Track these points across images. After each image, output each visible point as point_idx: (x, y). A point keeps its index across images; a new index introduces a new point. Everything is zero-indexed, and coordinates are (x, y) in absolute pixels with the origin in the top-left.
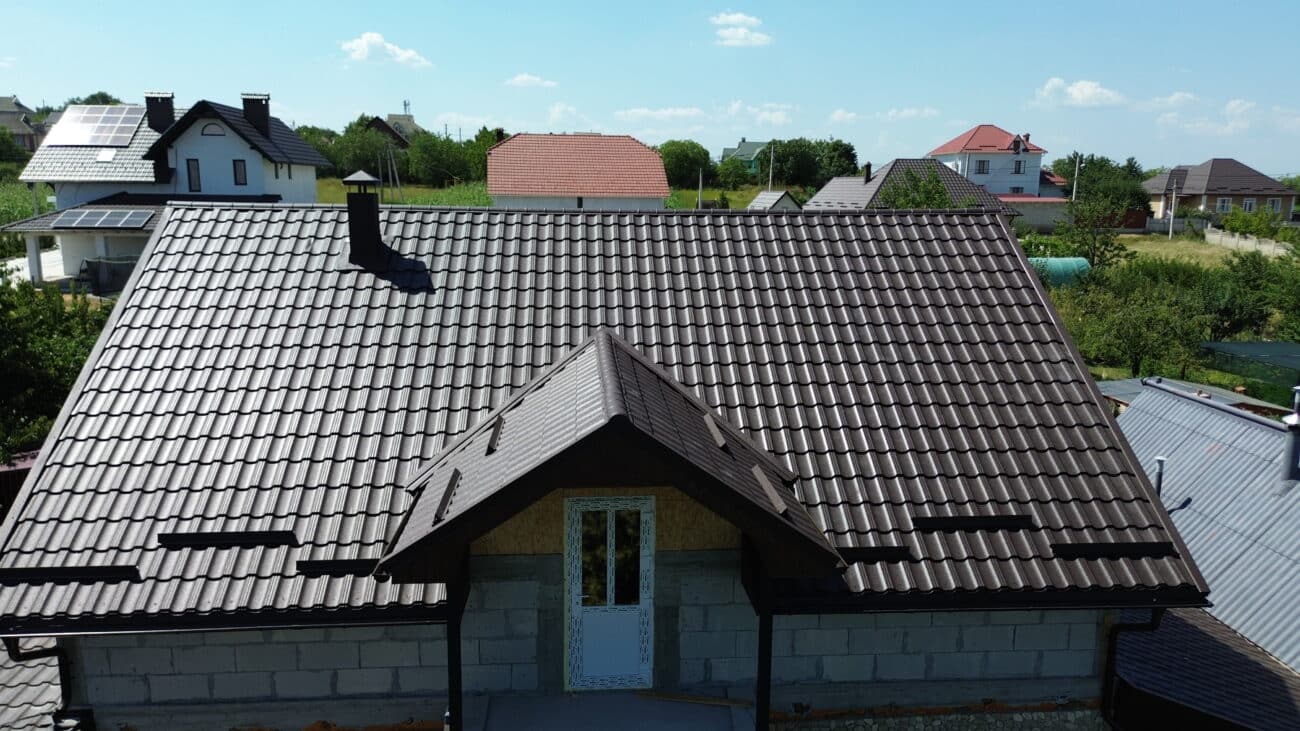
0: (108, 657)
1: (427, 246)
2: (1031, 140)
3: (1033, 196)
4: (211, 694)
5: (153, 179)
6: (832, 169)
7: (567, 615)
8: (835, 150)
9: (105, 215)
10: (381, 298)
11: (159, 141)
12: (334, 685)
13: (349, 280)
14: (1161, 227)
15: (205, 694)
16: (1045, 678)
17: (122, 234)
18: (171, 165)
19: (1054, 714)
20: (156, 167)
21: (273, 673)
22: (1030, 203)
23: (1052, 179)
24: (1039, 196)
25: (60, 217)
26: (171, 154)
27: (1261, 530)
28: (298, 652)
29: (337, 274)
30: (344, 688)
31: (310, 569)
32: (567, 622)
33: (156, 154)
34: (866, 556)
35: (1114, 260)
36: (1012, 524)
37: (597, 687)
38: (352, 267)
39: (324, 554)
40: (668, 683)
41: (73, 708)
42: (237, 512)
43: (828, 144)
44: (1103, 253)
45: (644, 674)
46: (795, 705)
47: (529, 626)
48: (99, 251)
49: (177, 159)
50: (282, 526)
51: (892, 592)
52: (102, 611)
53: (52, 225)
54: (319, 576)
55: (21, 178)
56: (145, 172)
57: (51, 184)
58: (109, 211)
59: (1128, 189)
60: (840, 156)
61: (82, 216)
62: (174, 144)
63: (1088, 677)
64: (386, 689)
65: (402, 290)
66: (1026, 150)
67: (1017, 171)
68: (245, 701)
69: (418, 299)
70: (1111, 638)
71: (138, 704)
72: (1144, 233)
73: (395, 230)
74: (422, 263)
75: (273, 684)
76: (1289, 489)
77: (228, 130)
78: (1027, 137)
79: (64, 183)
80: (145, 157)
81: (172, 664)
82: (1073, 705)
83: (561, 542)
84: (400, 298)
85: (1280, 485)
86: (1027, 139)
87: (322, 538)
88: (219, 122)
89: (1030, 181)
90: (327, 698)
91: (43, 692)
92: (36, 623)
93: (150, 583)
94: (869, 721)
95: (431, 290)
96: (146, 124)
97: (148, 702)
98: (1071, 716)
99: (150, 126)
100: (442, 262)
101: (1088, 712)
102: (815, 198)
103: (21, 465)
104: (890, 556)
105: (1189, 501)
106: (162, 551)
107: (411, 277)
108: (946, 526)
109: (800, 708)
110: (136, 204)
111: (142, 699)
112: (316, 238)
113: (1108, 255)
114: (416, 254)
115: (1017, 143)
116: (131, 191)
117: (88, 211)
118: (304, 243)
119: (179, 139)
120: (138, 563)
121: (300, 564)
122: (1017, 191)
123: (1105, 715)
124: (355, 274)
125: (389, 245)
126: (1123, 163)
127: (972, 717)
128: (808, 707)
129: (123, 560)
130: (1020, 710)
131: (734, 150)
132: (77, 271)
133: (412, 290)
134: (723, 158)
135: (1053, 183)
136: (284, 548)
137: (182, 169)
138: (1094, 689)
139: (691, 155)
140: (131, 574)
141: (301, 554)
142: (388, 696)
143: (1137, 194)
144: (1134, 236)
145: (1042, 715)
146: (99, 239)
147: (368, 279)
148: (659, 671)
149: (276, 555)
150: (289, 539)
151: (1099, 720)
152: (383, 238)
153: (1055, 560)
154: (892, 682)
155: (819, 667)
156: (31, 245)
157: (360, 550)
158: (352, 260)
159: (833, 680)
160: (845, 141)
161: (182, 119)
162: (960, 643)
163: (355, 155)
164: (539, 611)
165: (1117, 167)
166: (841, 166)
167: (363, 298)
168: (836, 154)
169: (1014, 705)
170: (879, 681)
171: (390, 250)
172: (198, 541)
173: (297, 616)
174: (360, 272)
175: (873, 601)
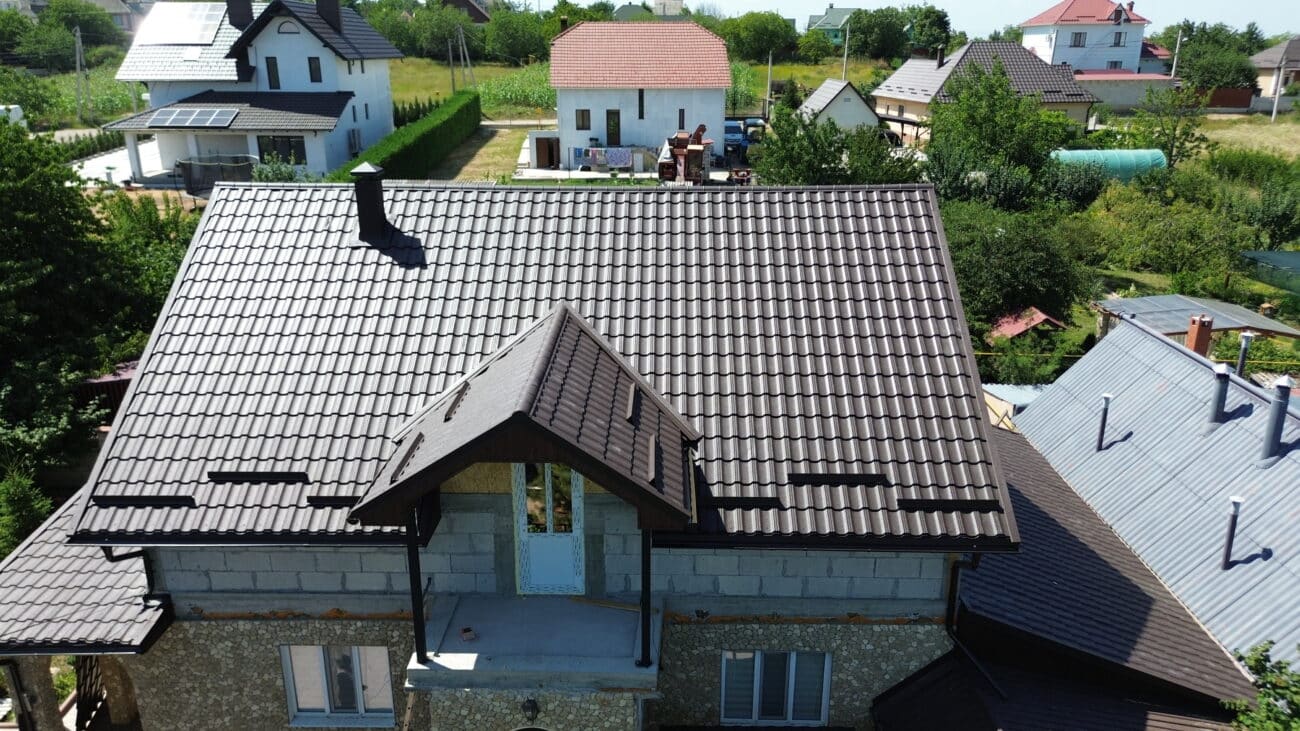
0: (179, 558)
1: (424, 224)
2: (1135, 10)
3: (1129, 72)
4: (255, 585)
5: (236, 78)
6: (923, 38)
7: (516, 540)
8: (927, 17)
9: (195, 114)
10: (383, 272)
11: (240, 39)
12: (343, 583)
13: (358, 255)
14: (1266, 107)
15: (249, 585)
16: (901, 599)
17: (211, 132)
18: (252, 63)
19: (906, 627)
20: (238, 65)
21: (298, 573)
22: (1124, 81)
23: (1155, 52)
24: (1139, 72)
25: (155, 115)
26: (251, 52)
27: (1180, 468)
28: (316, 560)
29: (349, 250)
30: (351, 586)
31: (317, 502)
32: (517, 544)
33: (238, 52)
34: (745, 504)
35: (1195, 151)
36: (868, 481)
37: (542, 593)
38: (361, 244)
39: (327, 491)
40: (596, 592)
41: (157, 592)
42: (265, 456)
43: (920, 9)
44: (1182, 144)
45: (578, 584)
46: (697, 612)
47: (488, 545)
48: (191, 150)
49: (257, 58)
50: (298, 468)
51: (760, 534)
52: (168, 529)
53: (147, 124)
54: (323, 508)
55: (117, 77)
56: (228, 71)
57: (145, 83)
58: (198, 110)
59: (1235, 63)
60: (932, 24)
61: (175, 115)
62: (254, 42)
63: (936, 600)
64: (382, 587)
65: (401, 265)
66: (1128, 20)
67: (1117, 44)
68: (279, 592)
69: (414, 273)
70: (954, 569)
71: (203, 591)
72: (1248, 113)
73: (399, 208)
74: (419, 240)
75: (299, 581)
76: (1213, 430)
77: (302, 29)
78: (1131, 5)
79: (155, 82)
80: (228, 57)
81: (225, 564)
82: (922, 620)
83: (510, 484)
84: (399, 272)
85: (1207, 425)
86: (1131, 9)
87: (328, 478)
88: (294, 20)
89: (1131, 54)
90: (339, 592)
91: (136, 579)
92: (122, 537)
93: (203, 509)
94: (756, 626)
95: (424, 266)
96: (227, 20)
97: (210, 590)
98: (921, 629)
99: (231, 23)
100: (435, 240)
101: (935, 627)
102: (887, 82)
103: (125, 376)
104: (763, 504)
105: (1130, 434)
106: (212, 484)
107: (407, 252)
108: (814, 480)
109: (701, 614)
110: (223, 102)
111: (205, 587)
112: (333, 216)
113: (1188, 145)
114: (415, 232)
115: (1118, 13)
116: (217, 89)
117: (178, 110)
118: (323, 221)
119: (258, 38)
120: (194, 493)
121: (310, 499)
122: (1115, 66)
123: (948, 628)
124: (363, 250)
125: (392, 223)
126: (1242, 29)
127: (839, 627)
128: (707, 614)
129: (184, 491)
130: (879, 623)
131: (820, 17)
132: (172, 165)
133: (408, 265)
134: (809, 26)
135: (1156, 56)
136: (299, 485)
137: (262, 67)
138: (940, 609)
139: (770, 27)
140: (188, 502)
141: (310, 491)
142: (385, 593)
143: (1244, 70)
144: (1235, 117)
145: (896, 627)
146: (191, 137)
147: (374, 254)
148: (588, 582)
149: (293, 490)
150: (302, 478)
151: (945, 633)
152: (388, 216)
153: (899, 512)
154: (775, 597)
155: (715, 583)
156: (129, 139)
157: (355, 488)
158: (362, 237)
159: (727, 593)
160: (938, 8)
161: (259, 18)
162: (830, 570)
163: (432, 33)
164: (496, 536)
165: (1236, 33)
166: (932, 35)
167: (368, 272)
168: (927, 22)
169: (874, 619)
170: (763, 596)
171: (393, 227)
172: (237, 478)
173: (305, 536)
174: (368, 248)
175: (743, 540)
